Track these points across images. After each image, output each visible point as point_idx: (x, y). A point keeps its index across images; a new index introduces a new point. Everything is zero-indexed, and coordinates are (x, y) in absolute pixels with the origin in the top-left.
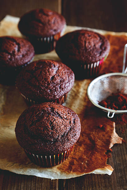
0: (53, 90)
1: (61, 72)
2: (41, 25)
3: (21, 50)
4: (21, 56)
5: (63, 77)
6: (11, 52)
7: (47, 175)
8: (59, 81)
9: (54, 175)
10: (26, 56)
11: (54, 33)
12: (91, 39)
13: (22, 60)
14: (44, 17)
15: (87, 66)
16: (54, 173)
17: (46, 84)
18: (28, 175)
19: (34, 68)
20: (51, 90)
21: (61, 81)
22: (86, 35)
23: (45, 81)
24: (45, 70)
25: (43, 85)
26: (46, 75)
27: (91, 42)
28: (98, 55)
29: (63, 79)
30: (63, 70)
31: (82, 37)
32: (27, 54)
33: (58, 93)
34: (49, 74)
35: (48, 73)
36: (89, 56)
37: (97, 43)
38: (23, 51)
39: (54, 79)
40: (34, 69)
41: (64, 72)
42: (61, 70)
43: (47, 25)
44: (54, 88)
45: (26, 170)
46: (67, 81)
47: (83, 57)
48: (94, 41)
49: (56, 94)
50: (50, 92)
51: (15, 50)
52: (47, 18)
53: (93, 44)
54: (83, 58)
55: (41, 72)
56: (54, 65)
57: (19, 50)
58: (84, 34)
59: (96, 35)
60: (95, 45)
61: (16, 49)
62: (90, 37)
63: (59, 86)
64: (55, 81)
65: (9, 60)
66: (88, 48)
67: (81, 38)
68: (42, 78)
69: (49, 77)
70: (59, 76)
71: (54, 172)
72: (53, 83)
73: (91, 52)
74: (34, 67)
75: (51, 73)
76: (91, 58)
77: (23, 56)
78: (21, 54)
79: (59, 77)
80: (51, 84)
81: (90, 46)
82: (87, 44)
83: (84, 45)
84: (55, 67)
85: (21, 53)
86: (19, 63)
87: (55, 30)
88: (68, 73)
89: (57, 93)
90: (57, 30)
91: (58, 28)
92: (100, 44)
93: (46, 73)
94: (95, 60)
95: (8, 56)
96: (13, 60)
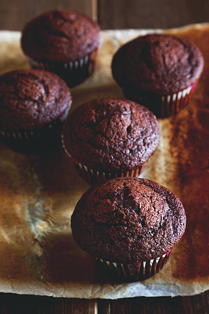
0: (134, 149)
1: (138, 117)
2: (65, 40)
3: (51, 91)
4: (53, 102)
5: (143, 125)
6: (37, 98)
7: (162, 292)
8: (139, 132)
9: (172, 289)
10: (61, 100)
11: (89, 50)
12: (171, 49)
13: (58, 109)
14: (66, 25)
15: (166, 99)
16: (172, 286)
17: (121, 141)
18: (131, 298)
19: (94, 118)
20: (131, 151)
21: (142, 133)
22: (162, 45)
23: (119, 137)
24: (115, 119)
25: (117, 144)
26: (118, 127)
27: (172, 55)
28: (188, 76)
29: (145, 129)
30: (138, 112)
31: (157, 49)
32: (61, 97)
33: (143, 153)
34: (123, 125)
35: (120, 123)
36: (174, 81)
37: (183, 55)
38: (54, 92)
39: (132, 131)
40: (95, 121)
41: (141, 116)
42: (137, 113)
43: (75, 37)
44: (136, 147)
45: (125, 290)
46: (151, 130)
47: (166, 83)
48: (176, 53)
49: (141, 155)
50: (130, 154)
51: (41, 93)
52: (73, 27)
53: (175, 59)
54: (166, 85)
55: (109, 124)
56: (125, 108)
57: (47, 93)
58: (157, 44)
59: (176, 42)
60: (179, 60)
61: (43, 91)
62: (170, 48)
63: (142, 140)
64: (133, 133)
65: (37, 113)
66: (170, 67)
67: (155, 51)
68: (114, 133)
69: (123, 129)
70: (137, 124)
71: (170, 284)
72: (132, 138)
73: (177, 73)
74: (94, 116)
75: (125, 121)
76: (178, 83)
77: (57, 101)
78: (53, 98)
79: (138, 127)
80: (129, 140)
81: (172, 63)
82: (167, 60)
83: (162, 62)
84: (126, 110)
85: (52, 96)
86: (55, 115)
87: (89, 46)
88: (146, 116)
89: (141, 153)
90: (93, 45)
91: (93, 41)
92: (186, 56)
93: (117, 124)
94: (186, 85)
95: (34, 106)
96: (43, 110)
